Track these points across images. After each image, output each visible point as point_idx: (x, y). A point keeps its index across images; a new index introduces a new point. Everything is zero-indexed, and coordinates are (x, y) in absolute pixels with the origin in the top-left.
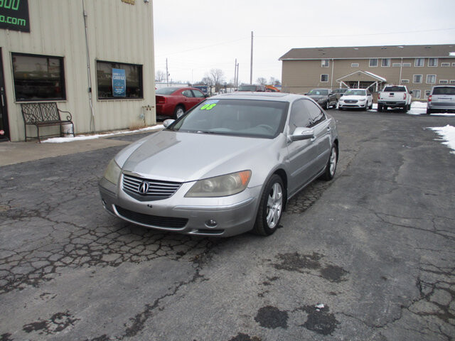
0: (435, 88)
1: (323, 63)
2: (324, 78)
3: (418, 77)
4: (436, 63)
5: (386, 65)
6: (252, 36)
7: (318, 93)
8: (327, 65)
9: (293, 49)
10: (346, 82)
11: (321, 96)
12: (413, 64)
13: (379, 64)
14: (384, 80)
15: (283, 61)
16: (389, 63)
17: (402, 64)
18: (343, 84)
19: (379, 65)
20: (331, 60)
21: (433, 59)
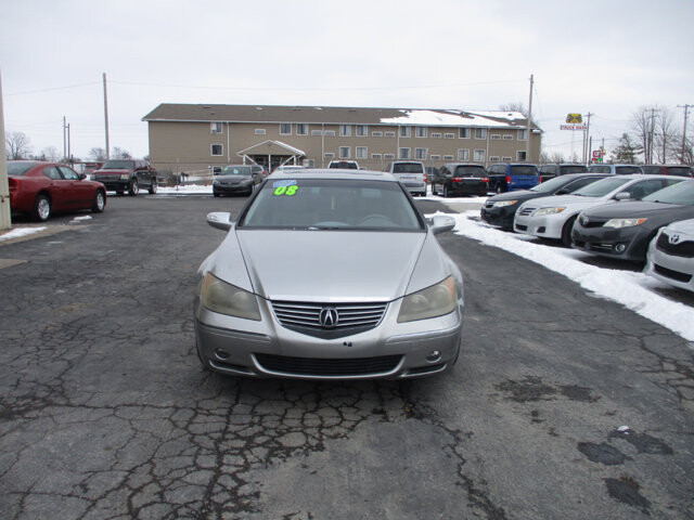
0: (396, 165)
1: (214, 127)
2: (216, 150)
3: (345, 150)
4: (366, 131)
5: (302, 132)
6: (105, 81)
7: (236, 172)
8: (219, 130)
9: (162, 105)
10: (250, 156)
11: (242, 177)
12: (337, 133)
13: (294, 130)
14: (302, 153)
15: (150, 122)
16: (306, 129)
17: (323, 132)
18: (247, 159)
19: (293, 132)
20: (225, 124)
21: (362, 126)
